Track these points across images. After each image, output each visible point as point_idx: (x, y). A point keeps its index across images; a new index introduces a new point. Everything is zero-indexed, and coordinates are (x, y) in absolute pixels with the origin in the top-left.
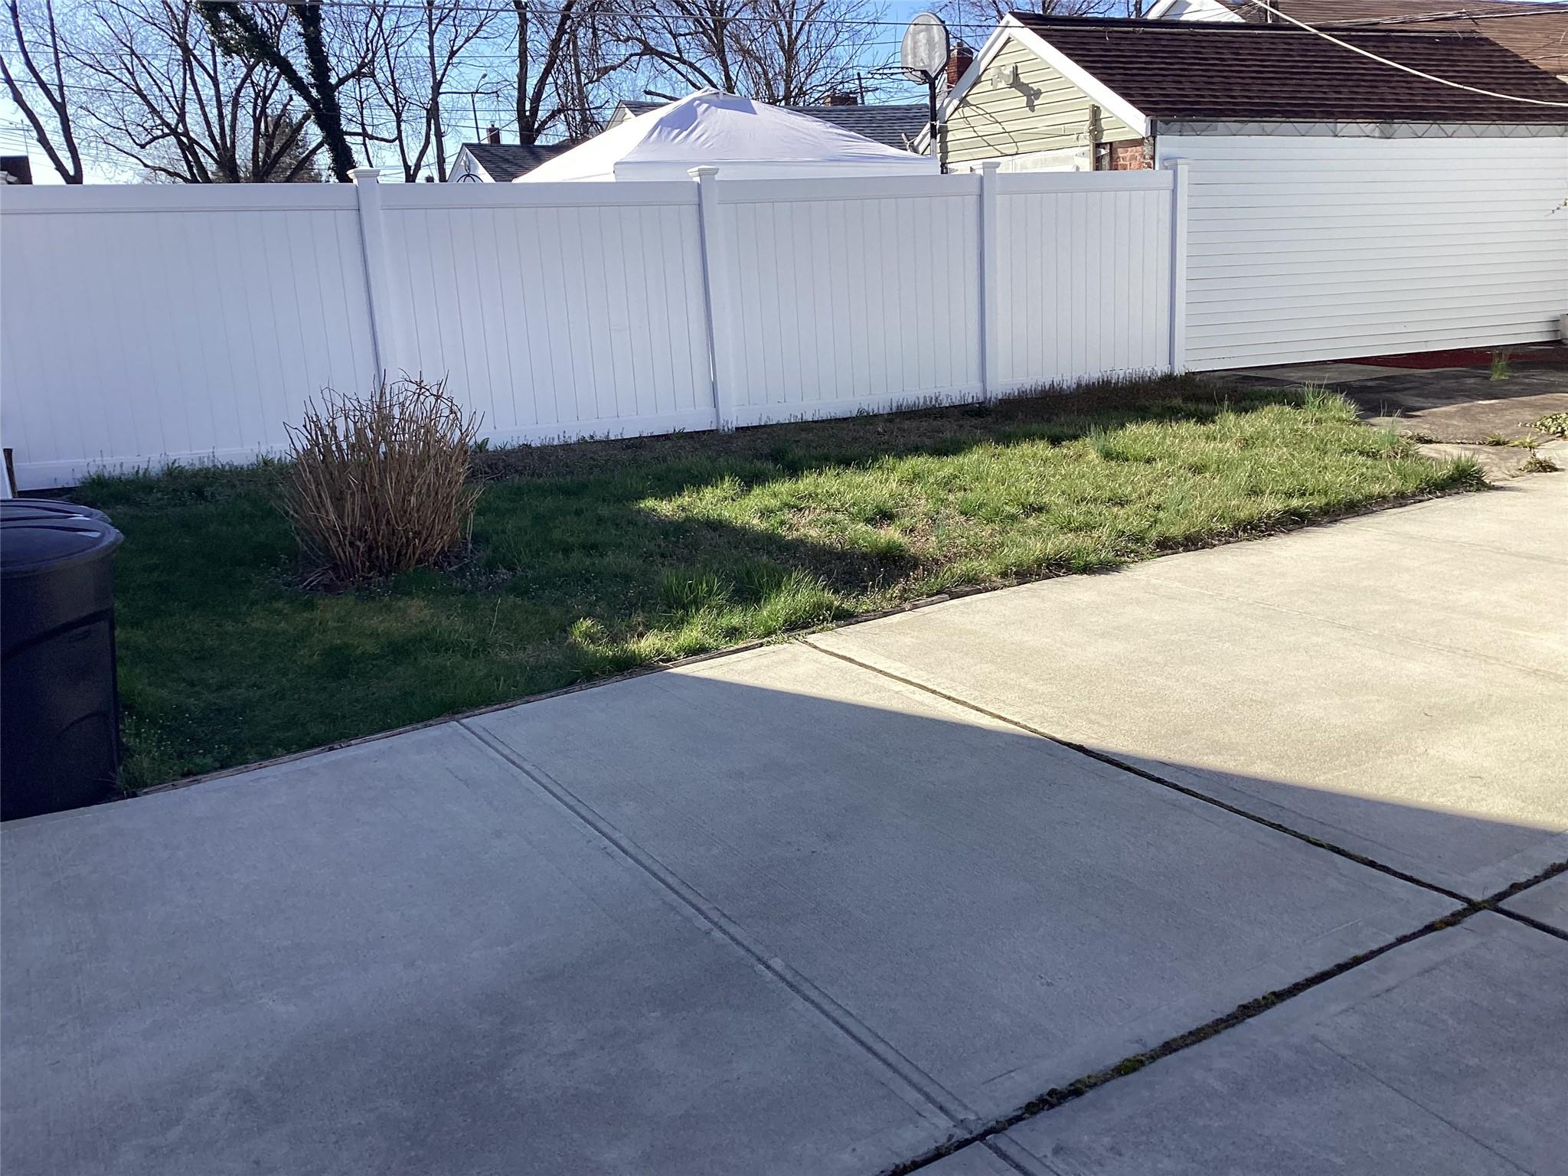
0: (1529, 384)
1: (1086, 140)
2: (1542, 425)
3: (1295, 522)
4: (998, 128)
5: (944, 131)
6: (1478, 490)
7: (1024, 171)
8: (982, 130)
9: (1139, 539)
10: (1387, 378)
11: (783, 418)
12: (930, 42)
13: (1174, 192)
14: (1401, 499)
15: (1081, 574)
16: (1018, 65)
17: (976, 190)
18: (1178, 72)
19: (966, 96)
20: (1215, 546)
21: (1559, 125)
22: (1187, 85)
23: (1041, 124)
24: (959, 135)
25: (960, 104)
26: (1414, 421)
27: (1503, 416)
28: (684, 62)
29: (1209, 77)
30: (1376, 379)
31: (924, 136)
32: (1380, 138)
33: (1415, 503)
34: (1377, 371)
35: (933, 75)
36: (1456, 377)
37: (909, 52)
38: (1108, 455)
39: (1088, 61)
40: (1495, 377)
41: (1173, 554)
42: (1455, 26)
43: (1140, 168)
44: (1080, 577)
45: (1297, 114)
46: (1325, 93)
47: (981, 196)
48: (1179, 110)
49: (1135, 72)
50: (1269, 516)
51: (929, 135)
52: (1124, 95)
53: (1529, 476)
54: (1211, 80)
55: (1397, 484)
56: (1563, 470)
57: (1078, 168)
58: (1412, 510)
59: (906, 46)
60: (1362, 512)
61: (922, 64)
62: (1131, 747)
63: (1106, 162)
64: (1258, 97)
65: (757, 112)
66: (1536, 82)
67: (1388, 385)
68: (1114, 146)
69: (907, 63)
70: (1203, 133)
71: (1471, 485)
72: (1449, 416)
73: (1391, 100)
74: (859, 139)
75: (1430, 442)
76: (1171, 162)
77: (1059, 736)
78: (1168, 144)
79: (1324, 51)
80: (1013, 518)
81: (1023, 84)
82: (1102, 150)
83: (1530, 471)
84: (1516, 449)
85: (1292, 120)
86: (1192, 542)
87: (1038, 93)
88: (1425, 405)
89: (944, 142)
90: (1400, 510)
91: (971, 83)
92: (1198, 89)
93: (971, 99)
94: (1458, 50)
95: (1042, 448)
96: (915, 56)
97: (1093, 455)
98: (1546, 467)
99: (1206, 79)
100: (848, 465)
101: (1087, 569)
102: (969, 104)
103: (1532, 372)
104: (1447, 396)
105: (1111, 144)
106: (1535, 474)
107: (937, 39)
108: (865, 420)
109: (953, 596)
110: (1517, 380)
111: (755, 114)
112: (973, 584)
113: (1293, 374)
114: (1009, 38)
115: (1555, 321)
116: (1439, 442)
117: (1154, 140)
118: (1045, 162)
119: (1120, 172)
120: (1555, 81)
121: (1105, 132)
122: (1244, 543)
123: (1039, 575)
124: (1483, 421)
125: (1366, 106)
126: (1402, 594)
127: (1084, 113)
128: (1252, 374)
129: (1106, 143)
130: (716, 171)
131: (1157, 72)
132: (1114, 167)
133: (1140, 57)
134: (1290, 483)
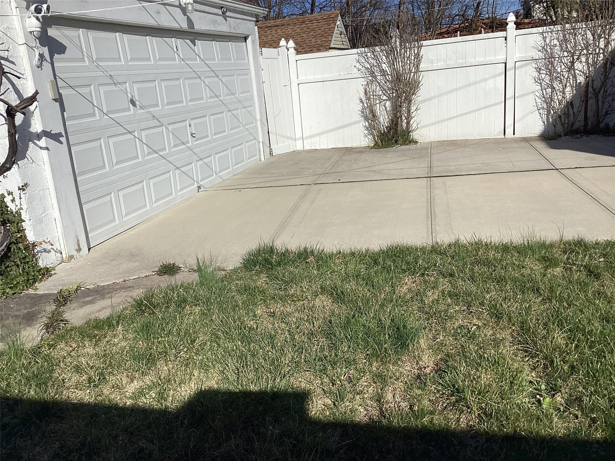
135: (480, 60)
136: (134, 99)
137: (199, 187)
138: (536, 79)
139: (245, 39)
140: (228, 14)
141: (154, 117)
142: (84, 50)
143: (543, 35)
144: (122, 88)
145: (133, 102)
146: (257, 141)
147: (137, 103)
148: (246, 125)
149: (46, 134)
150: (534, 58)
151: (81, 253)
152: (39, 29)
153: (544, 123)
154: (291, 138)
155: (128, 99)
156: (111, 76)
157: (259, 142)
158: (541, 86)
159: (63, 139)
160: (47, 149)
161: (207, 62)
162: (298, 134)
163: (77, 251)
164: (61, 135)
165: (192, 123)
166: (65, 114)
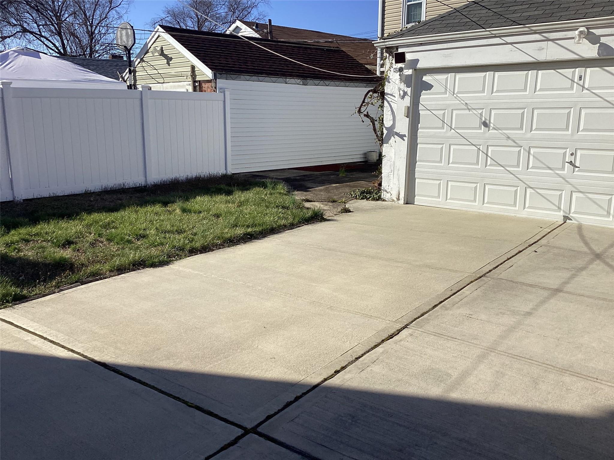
0: (352, 178)
1: (190, 79)
2: (350, 194)
3: (249, 238)
4: (156, 72)
5: (135, 72)
6: (321, 221)
7: (167, 90)
8: (150, 72)
9: (182, 249)
10: (304, 176)
11: (46, 195)
12: (127, 34)
13: (224, 101)
14: (292, 226)
15: (150, 267)
16: (163, 46)
17: (139, 97)
18: (226, 54)
19: (143, 58)
20: (214, 250)
21: (365, 83)
22: (230, 60)
23: (173, 71)
24: (141, 73)
25: (140, 61)
26: (308, 193)
27: (339, 190)
28: (43, 37)
29: (238, 57)
30: (300, 176)
31: (127, 73)
32: (303, 85)
33: (297, 227)
34: (302, 173)
35: (129, 48)
36: (328, 175)
37: (119, 38)
38: (184, 210)
39: (190, 47)
40: (341, 175)
41: (195, 255)
42: (332, 45)
43: (211, 92)
44: (150, 269)
45: (271, 74)
46: (283, 67)
47: (141, 99)
48: (226, 70)
49: (209, 53)
50: (237, 237)
51: (128, 73)
52: (203, 62)
53: (341, 215)
54: (239, 59)
55: (290, 220)
56: (353, 212)
57: (187, 90)
58: (296, 231)
59: (118, 35)
60: (276, 232)
61: (124, 43)
62: (129, 361)
63: (198, 88)
64: (257, 67)
65: (41, 58)
66: (358, 67)
67: (304, 178)
68: (201, 82)
69: (118, 43)
70: (236, 79)
71: (318, 219)
72: (321, 191)
73: (307, 71)
74: (92, 73)
75: (311, 201)
76: (223, 91)
77: (97, 358)
78: (221, 83)
79: (284, 50)
80: (129, 242)
81: (165, 54)
82: (196, 84)
83: (342, 213)
84: (340, 203)
85: (270, 76)
86: (205, 249)
87: (171, 59)
88: (314, 186)
89: (135, 76)
90: (291, 231)
91: (145, 52)
92: (234, 62)
93: (145, 59)
94: (332, 54)
95: (158, 208)
96: (121, 39)
97: (178, 211)
98: (347, 211)
99: (237, 58)
100: (63, 218)
101: (153, 265)
102: (144, 61)
103: (355, 173)
104: (322, 183)
105: (199, 81)
106: (343, 214)
107: (130, 33)
108: (87, 194)
109: (83, 283)
110: (348, 176)
111: (41, 59)
112: (96, 276)
113: (272, 174)
114: (159, 35)
115: (365, 154)
116: (314, 202)
117: (216, 81)
118: (175, 87)
119: (203, 93)
120: (364, 67)
121: (197, 76)
122: (226, 248)
123: (129, 270)
124: (332, 193)
125: (298, 72)
126: (277, 269)
127: (188, 68)
128: (257, 174)
129: (198, 81)
130: (11, 83)
131: (218, 53)
132: (201, 90)
133: (212, 47)
134: (250, 221)
136: (488, 122)
137: (566, 218)
142: (448, 86)
147: (491, 125)
155: (480, 121)
159: (406, 139)
163: (397, 199)
164: (405, 136)
165: (579, 153)
166: (419, 125)
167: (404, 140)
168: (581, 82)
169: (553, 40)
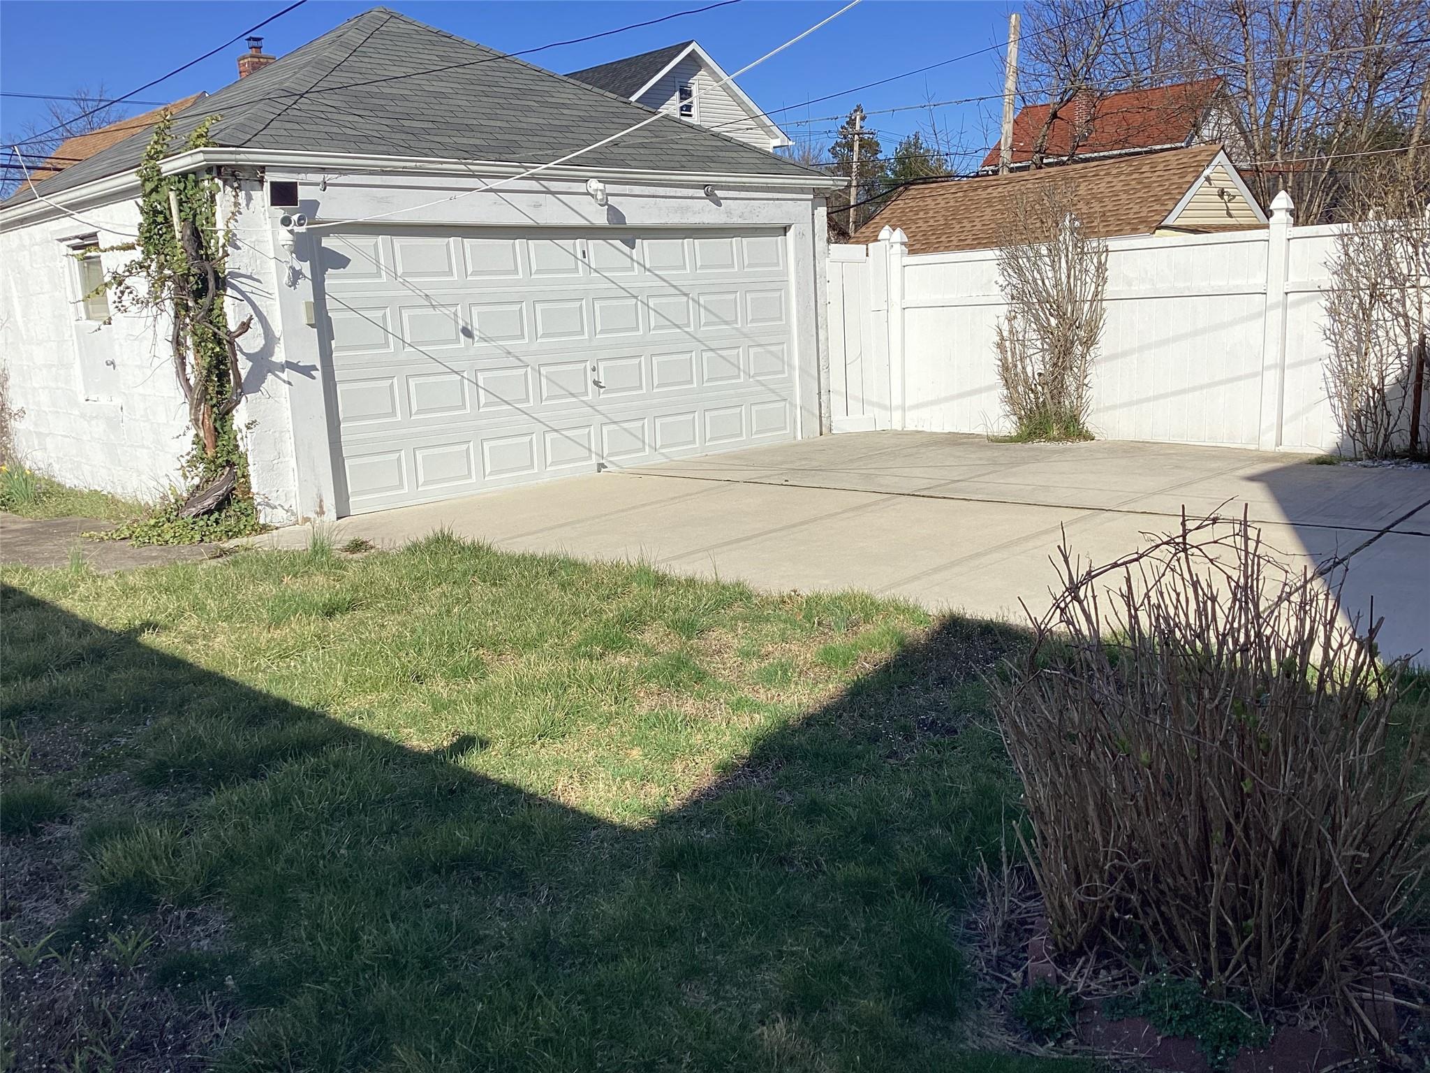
135: (1220, 284)
136: (470, 328)
137: (601, 466)
138: (1328, 332)
139: (785, 230)
140: (719, 193)
141: (509, 353)
142: (382, 261)
143: (1343, 241)
144: (448, 312)
145: (467, 333)
146: (790, 403)
147: (476, 333)
148: (756, 374)
149: (290, 365)
150: (1322, 288)
151: (325, 518)
152: (291, 243)
153: (1341, 427)
154: (880, 406)
155: (456, 328)
156: (427, 295)
157: (793, 405)
158: (1337, 347)
159: (318, 374)
160: (289, 383)
161: (657, 272)
162: (897, 401)
163: (317, 513)
164: (314, 368)
165: (601, 366)
166: (333, 342)
167: (314, 378)
168: (586, 260)
169: (553, 193)
